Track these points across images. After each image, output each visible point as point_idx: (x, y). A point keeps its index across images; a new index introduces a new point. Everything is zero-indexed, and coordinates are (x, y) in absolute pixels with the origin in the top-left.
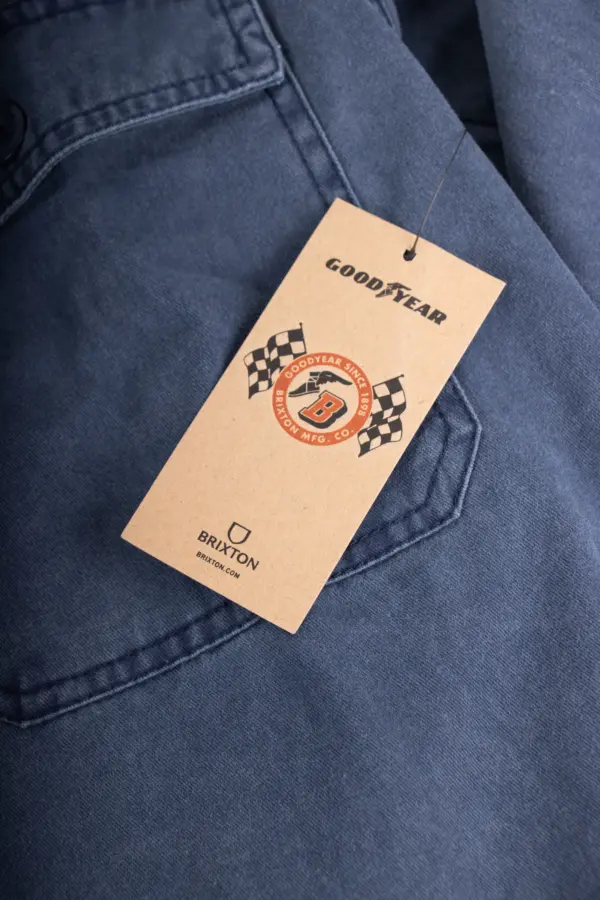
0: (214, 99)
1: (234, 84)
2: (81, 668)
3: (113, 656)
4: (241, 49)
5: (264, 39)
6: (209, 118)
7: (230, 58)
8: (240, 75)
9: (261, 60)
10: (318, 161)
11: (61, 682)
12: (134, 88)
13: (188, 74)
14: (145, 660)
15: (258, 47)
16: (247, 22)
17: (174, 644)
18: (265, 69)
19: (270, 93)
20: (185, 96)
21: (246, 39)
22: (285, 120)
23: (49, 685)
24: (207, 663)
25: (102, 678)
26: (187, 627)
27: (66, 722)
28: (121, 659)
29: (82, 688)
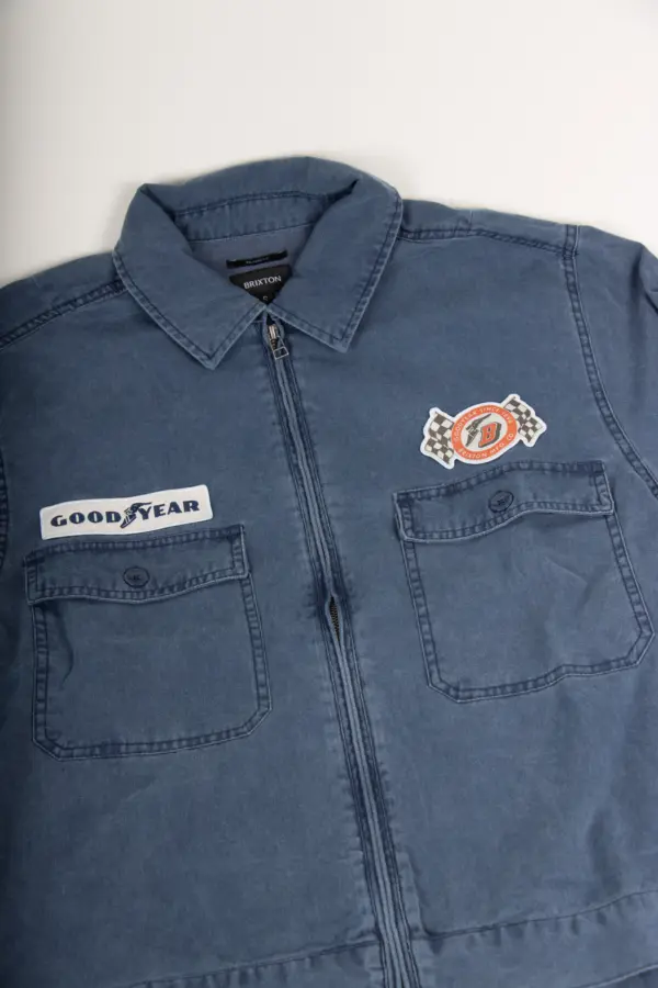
0: (587, 513)
1: (593, 510)
2: (484, 686)
3: (496, 685)
4: (599, 499)
5: (609, 497)
6: (582, 519)
7: (594, 501)
8: (597, 508)
9: (606, 505)
10: (617, 540)
11: (475, 690)
12: (558, 501)
13: (577, 502)
14: (509, 689)
15: (606, 500)
16: (603, 491)
17: (521, 687)
18: (606, 508)
19: (606, 517)
20: (574, 509)
21: (602, 496)
22: (609, 527)
23: (470, 690)
24: (533, 695)
25: (491, 692)
26: (528, 681)
27: (474, 704)
28: (500, 687)
29: (482, 693)
